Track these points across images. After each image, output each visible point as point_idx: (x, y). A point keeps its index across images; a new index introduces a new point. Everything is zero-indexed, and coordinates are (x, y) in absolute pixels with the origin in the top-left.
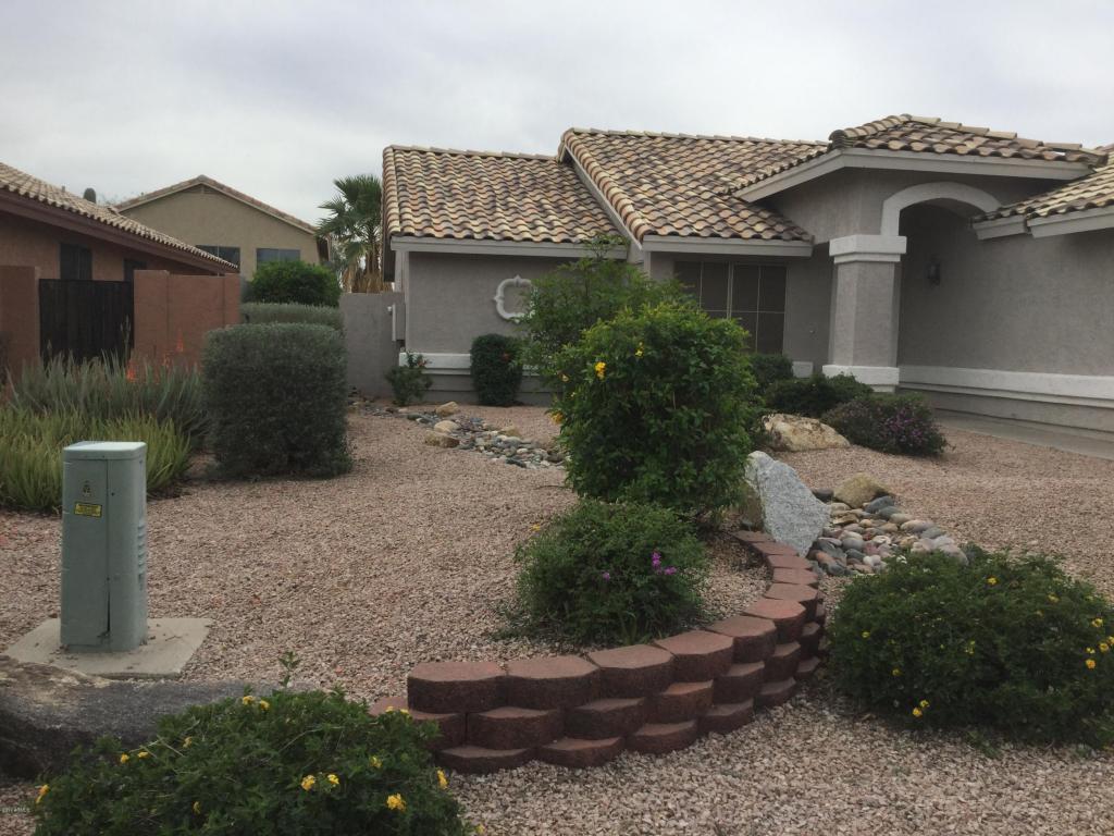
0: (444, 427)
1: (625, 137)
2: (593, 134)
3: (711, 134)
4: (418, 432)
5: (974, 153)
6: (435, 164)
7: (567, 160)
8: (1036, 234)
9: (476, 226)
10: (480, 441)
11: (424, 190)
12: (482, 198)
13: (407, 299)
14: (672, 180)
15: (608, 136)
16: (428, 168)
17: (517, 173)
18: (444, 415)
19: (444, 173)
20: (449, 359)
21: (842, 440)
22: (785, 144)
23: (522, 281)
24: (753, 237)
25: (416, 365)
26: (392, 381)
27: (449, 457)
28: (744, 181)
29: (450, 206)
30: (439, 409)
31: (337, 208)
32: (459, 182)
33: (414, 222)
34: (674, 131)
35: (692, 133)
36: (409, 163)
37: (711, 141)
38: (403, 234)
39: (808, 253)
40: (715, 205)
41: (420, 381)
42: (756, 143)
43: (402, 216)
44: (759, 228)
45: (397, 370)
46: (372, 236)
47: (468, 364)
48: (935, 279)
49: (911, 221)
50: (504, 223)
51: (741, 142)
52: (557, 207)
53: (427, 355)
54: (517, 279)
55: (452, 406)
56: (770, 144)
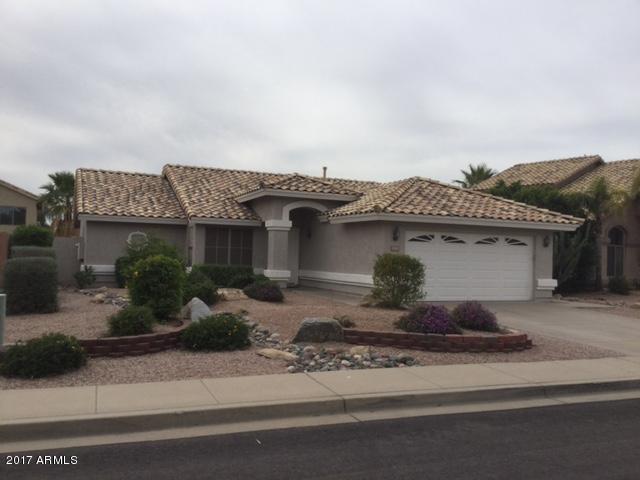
0: (99, 296)
1: (193, 169)
2: (178, 167)
3: (232, 169)
4: (88, 298)
5: (314, 191)
6: (101, 177)
7: (165, 177)
8: (331, 222)
9: (118, 209)
10: (114, 301)
11: (95, 191)
12: (123, 195)
13: (85, 241)
14: (209, 191)
15: (186, 168)
16: (98, 180)
17: (142, 184)
18: (100, 292)
19: (106, 182)
20: (103, 268)
21: (246, 297)
22: (264, 174)
23: (140, 233)
24: (238, 217)
25: (88, 271)
26: (76, 277)
27: (99, 306)
28: (241, 192)
29: (107, 199)
30: (98, 290)
31: (49, 188)
32: (112, 188)
33: (89, 207)
34: (215, 167)
35: (224, 168)
36: (88, 177)
37: (232, 172)
38: (84, 213)
39: (260, 225)
40: (225, 203)
41: (91, 278)
42: (252, 173)
43: (85, 205)
44: (241, 214)
45: (79, 273)
46: (68, 202)
47: (113, 270)
48: (309, 236)
49: (293, 215)
50: (132, 208)
51: (245, 173)
52: (159, 200)
53: (94, 266)
54: (138, 233)
55: (104, 288)
56: (258, 174)
